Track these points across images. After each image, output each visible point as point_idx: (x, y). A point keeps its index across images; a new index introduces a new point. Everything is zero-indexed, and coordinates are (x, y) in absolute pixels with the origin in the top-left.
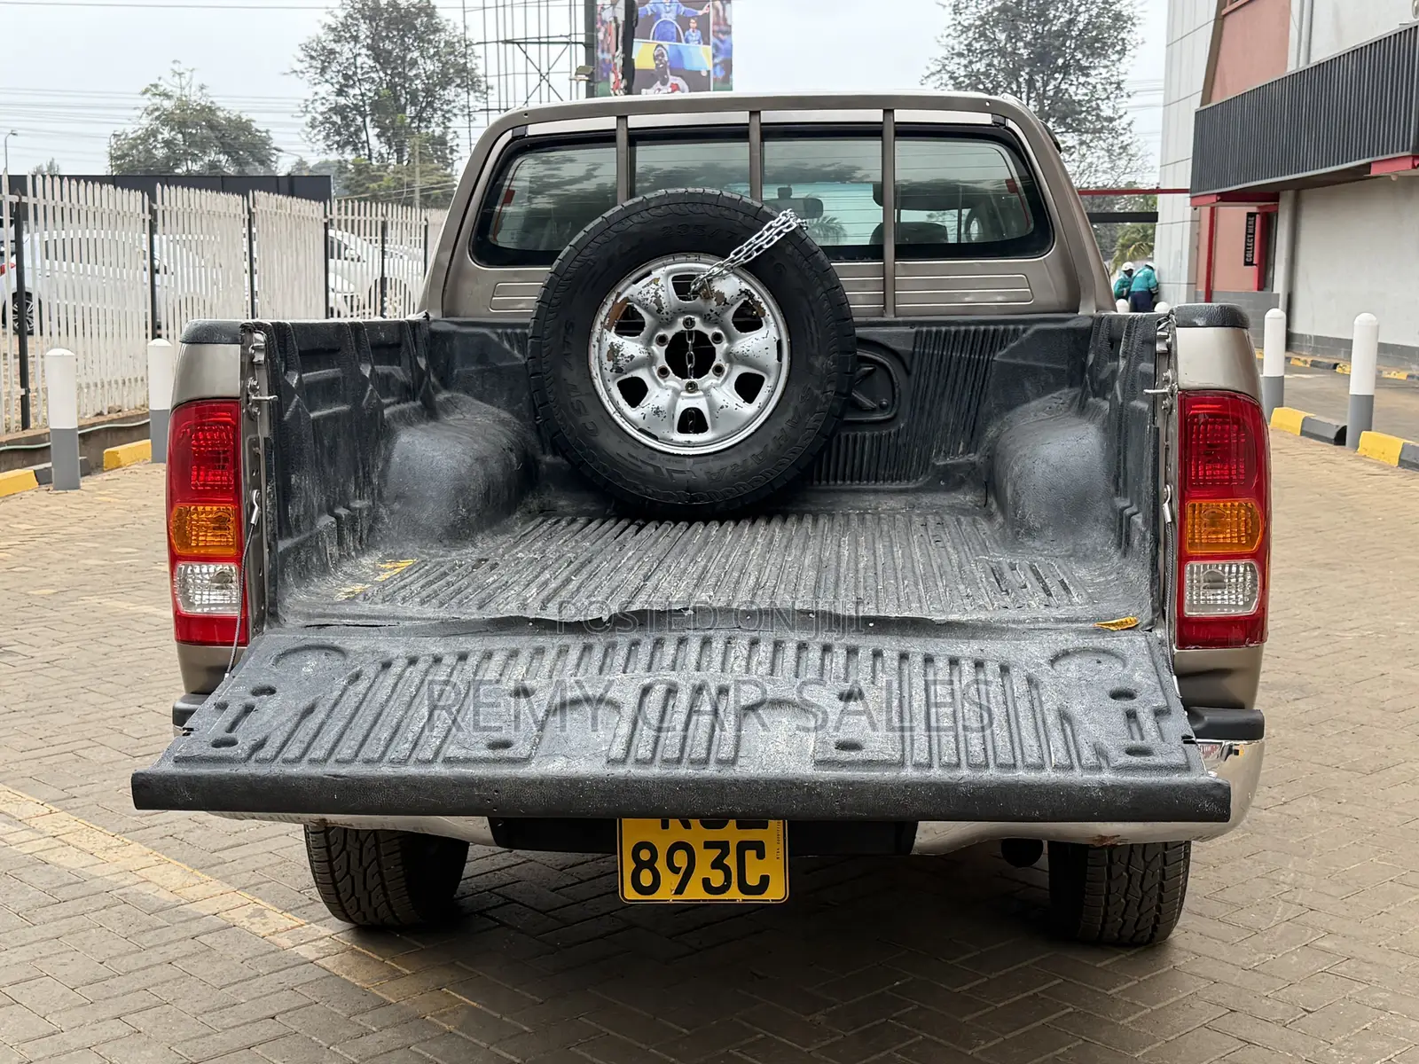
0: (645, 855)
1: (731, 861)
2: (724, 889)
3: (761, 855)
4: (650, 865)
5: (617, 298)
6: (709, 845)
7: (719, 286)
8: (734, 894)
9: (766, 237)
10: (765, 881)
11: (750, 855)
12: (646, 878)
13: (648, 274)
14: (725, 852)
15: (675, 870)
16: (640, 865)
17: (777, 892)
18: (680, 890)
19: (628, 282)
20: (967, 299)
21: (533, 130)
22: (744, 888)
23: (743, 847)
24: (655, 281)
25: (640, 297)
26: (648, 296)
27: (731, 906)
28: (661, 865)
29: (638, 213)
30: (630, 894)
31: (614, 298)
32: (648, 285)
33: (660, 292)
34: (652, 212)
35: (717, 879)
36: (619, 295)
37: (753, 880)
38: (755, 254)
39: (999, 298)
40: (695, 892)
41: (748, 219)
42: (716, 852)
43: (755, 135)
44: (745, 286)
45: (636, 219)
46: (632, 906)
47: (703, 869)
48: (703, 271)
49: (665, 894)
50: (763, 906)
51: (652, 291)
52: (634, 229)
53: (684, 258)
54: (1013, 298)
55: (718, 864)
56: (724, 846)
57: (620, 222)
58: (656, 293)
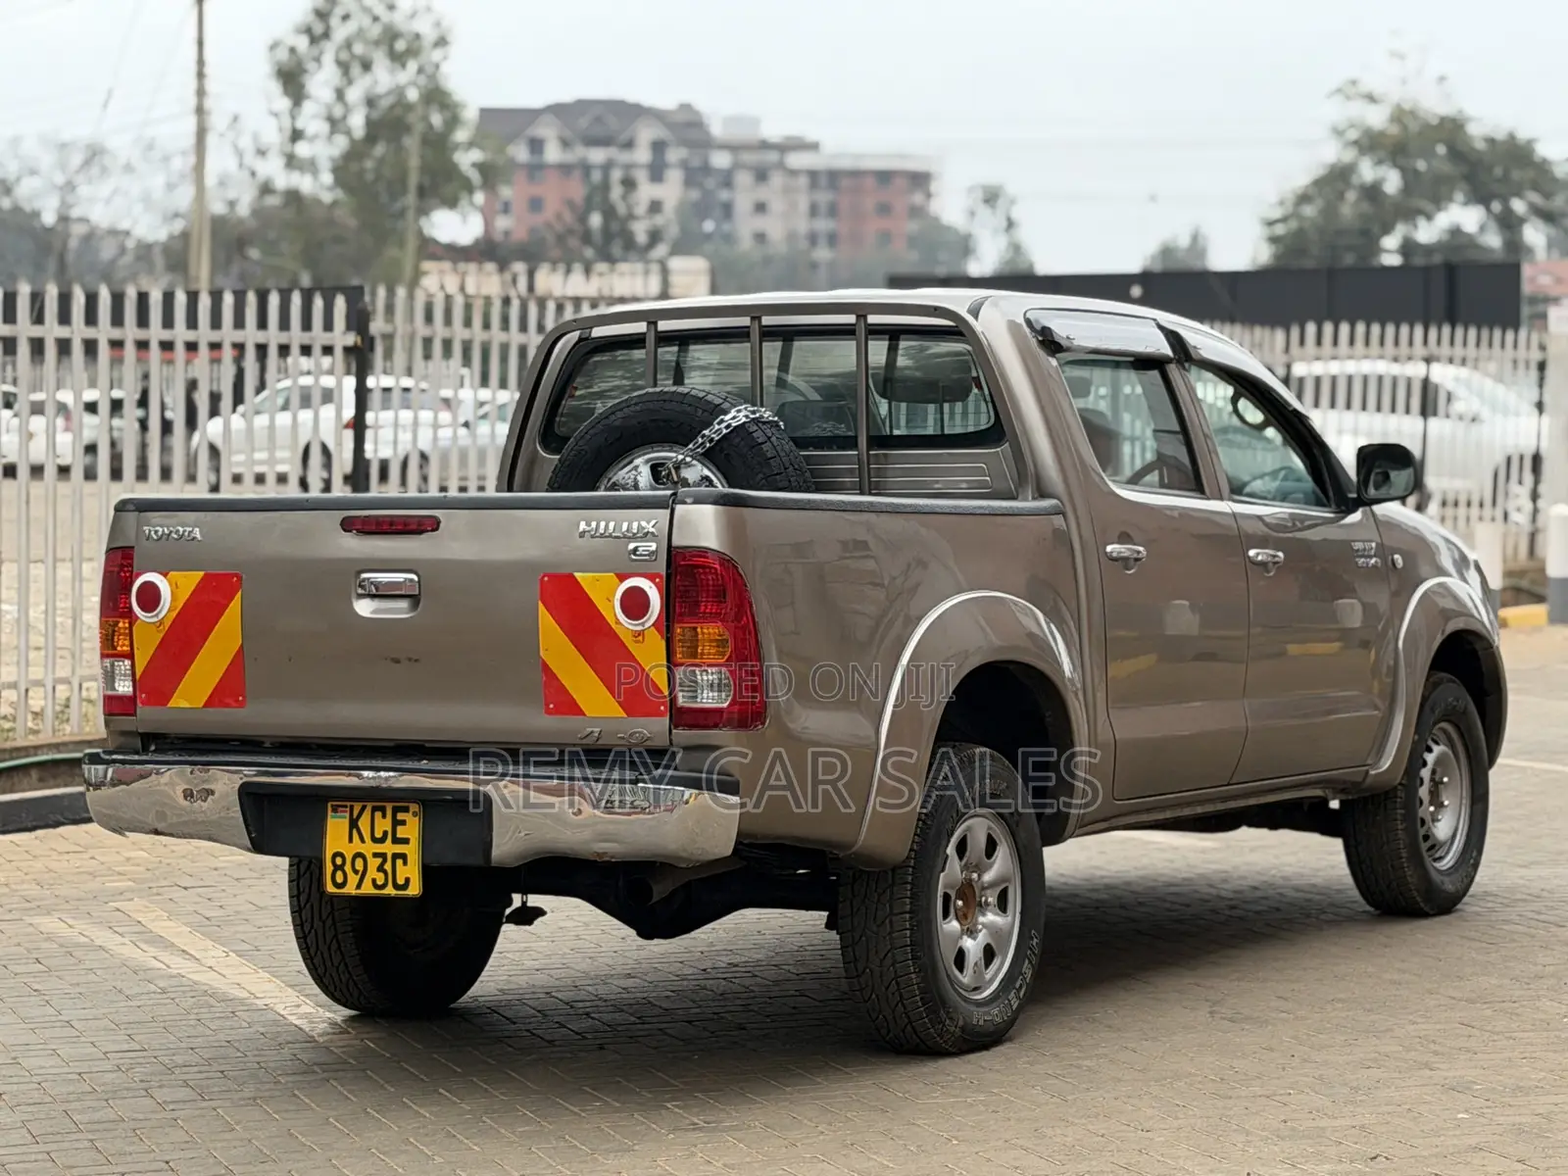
0: (339, 861)
1: (388, 867)
2: (383, 886)
3: (405, 863)
4: (341, 867)
5: (608, 481)
6: (375, 855)
7: (686, 473)
8: (390, 891)
9: (716, 430)
10: (407, 880)
11: (399, 862)
12: (339, 878)
13: (631, 462)
14: (385, 861)
15: (356, 872)
16: (336, 868)
17: (415, 890)
18: (359, 886)
19: (617, 469)
20: (937, 486)
21: (598, 332)
22: (396, 886)
23: (395, 856)
24: (636, 468)
25: (623, 482)
26: (630, 481)
27: (388, 899)
28: (348, 868)
29: (621, 410)
30: (330, 888)
31: (606, 482)
32: (630, 471)
33: (639, 478)
34: (632, 408)
35: (380, 879)
36: (610, 479)
37: (401, 881)
38: (708, 445)
39: (964, 485)
40: (367, 889)
41: (706, 414)
42: (380, 860)
43: (755, 335)
44: (706, 472)
45: (619, 414)
46: (333, 896)
47: (372, 873)
48: (670, 459)
49: (350, 889)
50: (407, 898)
51: (632, 477)
52: (617, 423)
53: (660, 448)
54: (975, 485)
55: (381, 869)
56: (383, 856)
57: (607, 417)
58: (635, 479)
